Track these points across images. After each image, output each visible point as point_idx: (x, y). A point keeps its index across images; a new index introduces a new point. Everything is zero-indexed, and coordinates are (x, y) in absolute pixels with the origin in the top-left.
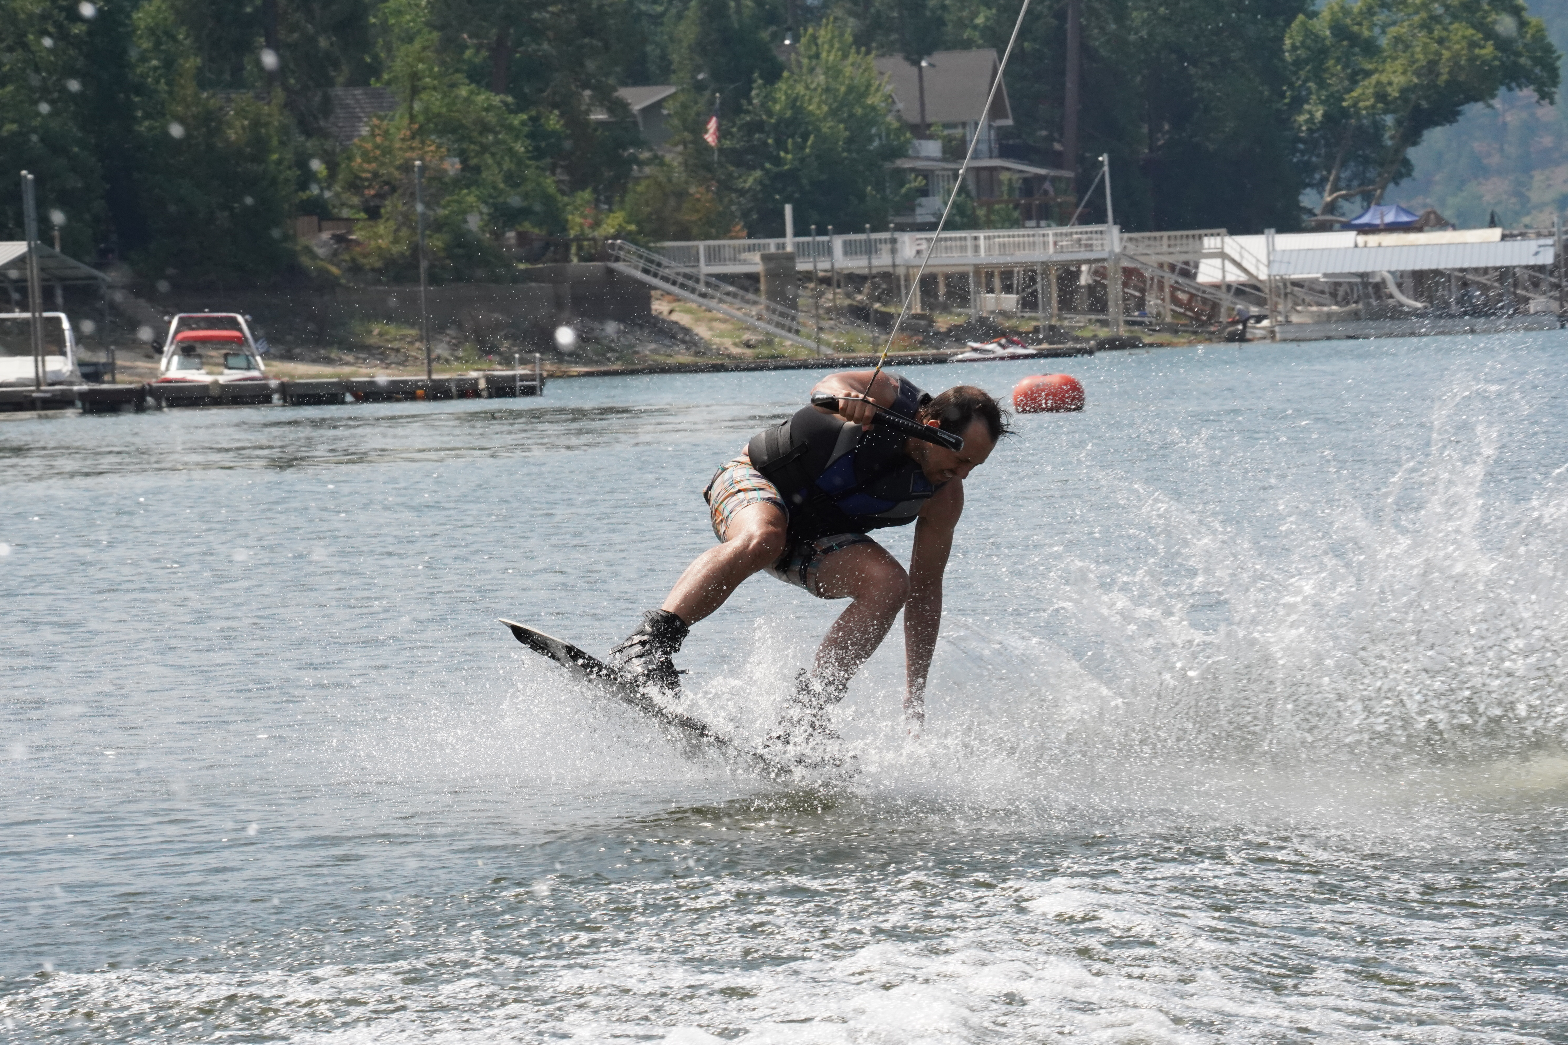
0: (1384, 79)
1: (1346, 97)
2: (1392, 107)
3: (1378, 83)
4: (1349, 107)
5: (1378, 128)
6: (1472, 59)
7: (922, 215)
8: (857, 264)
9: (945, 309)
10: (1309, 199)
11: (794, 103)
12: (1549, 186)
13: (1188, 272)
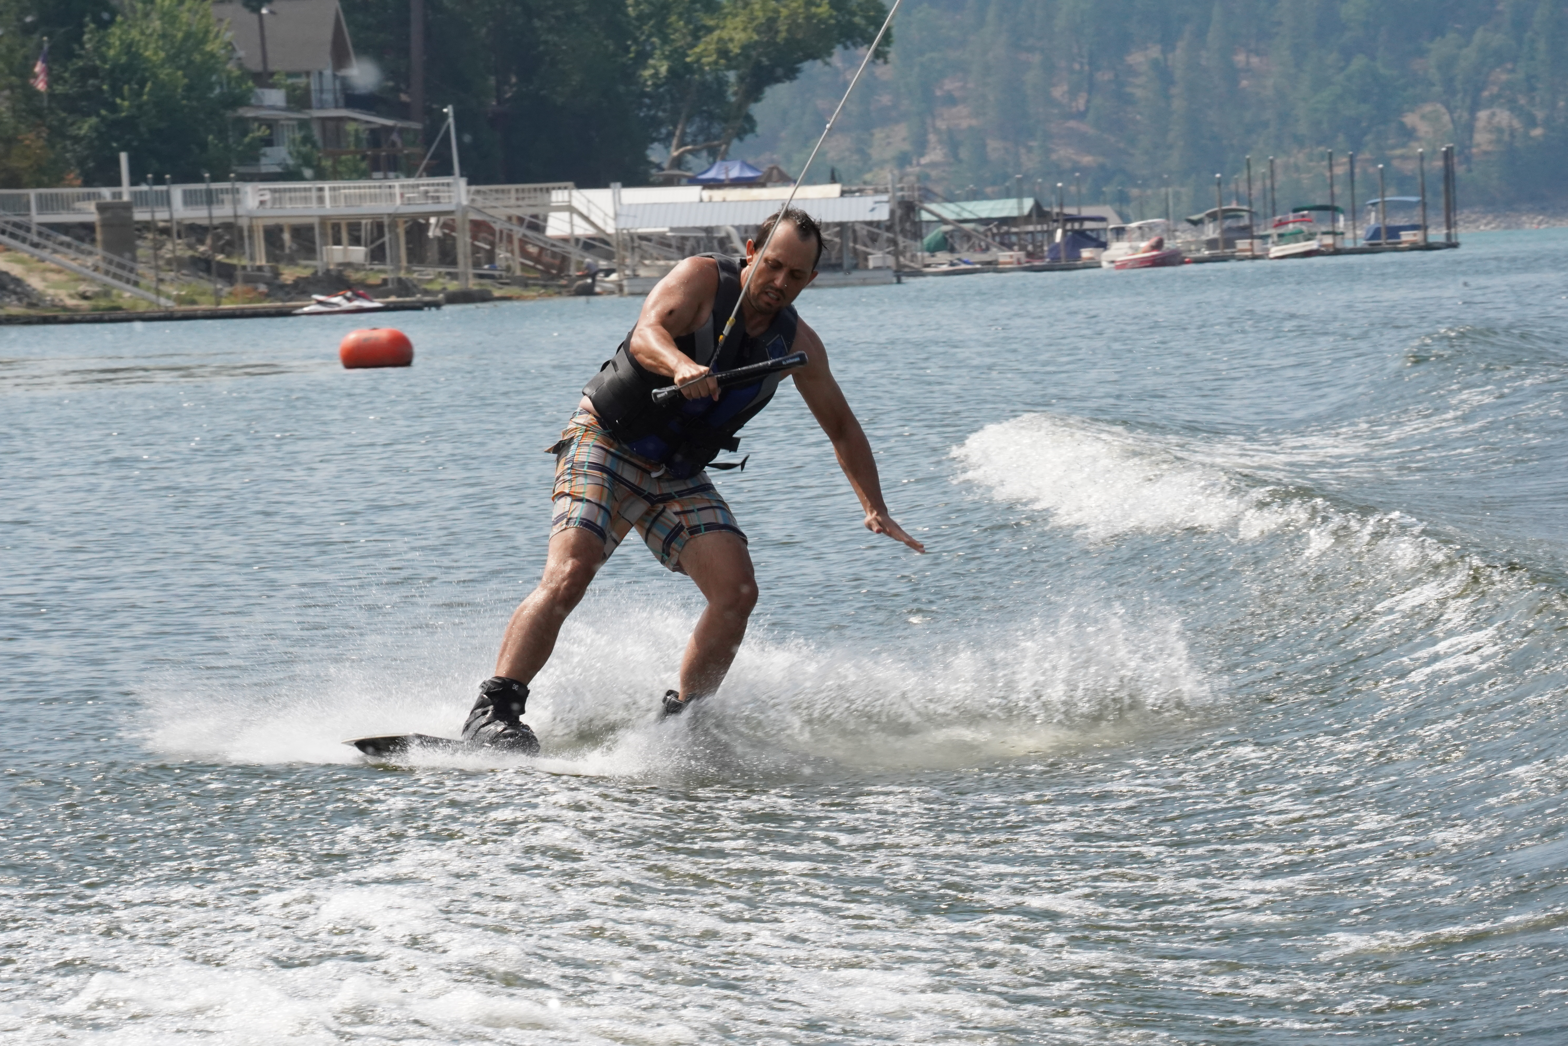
0: (725, 35)
1: (690, 52)
2: (734, 63)
3: (720, 40)
4: (692, 63)
5: (722, 83)
6: (809, 18)
7: (267, 165)
8: (198, 214)
9: (292, 261)
10: (657, 154)
11: (129, 48)
12: (889, 144)
13: (537, 225)
